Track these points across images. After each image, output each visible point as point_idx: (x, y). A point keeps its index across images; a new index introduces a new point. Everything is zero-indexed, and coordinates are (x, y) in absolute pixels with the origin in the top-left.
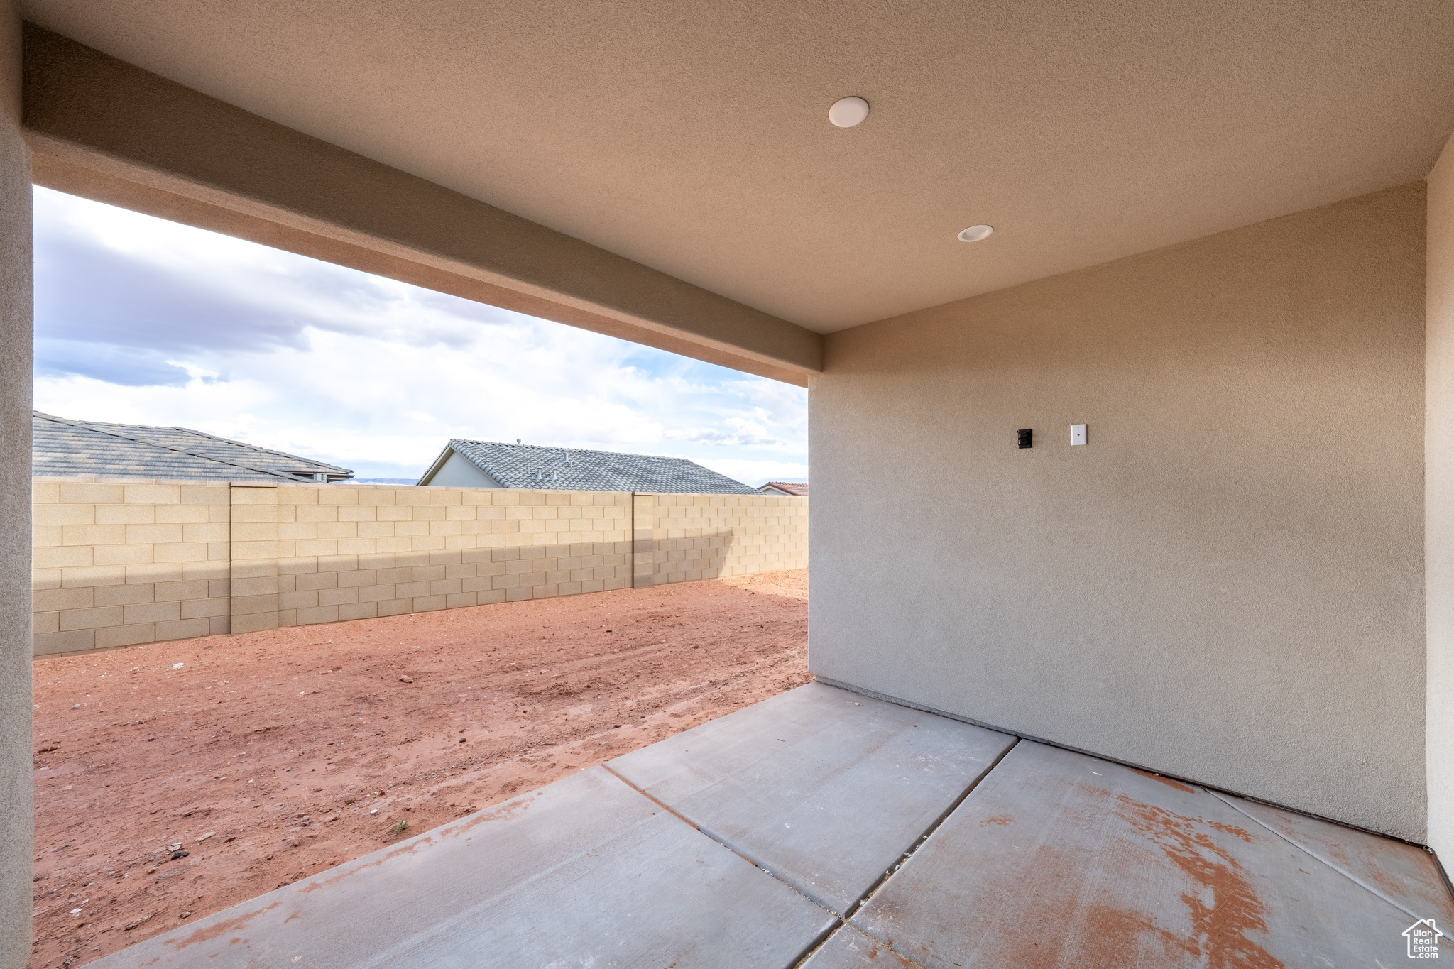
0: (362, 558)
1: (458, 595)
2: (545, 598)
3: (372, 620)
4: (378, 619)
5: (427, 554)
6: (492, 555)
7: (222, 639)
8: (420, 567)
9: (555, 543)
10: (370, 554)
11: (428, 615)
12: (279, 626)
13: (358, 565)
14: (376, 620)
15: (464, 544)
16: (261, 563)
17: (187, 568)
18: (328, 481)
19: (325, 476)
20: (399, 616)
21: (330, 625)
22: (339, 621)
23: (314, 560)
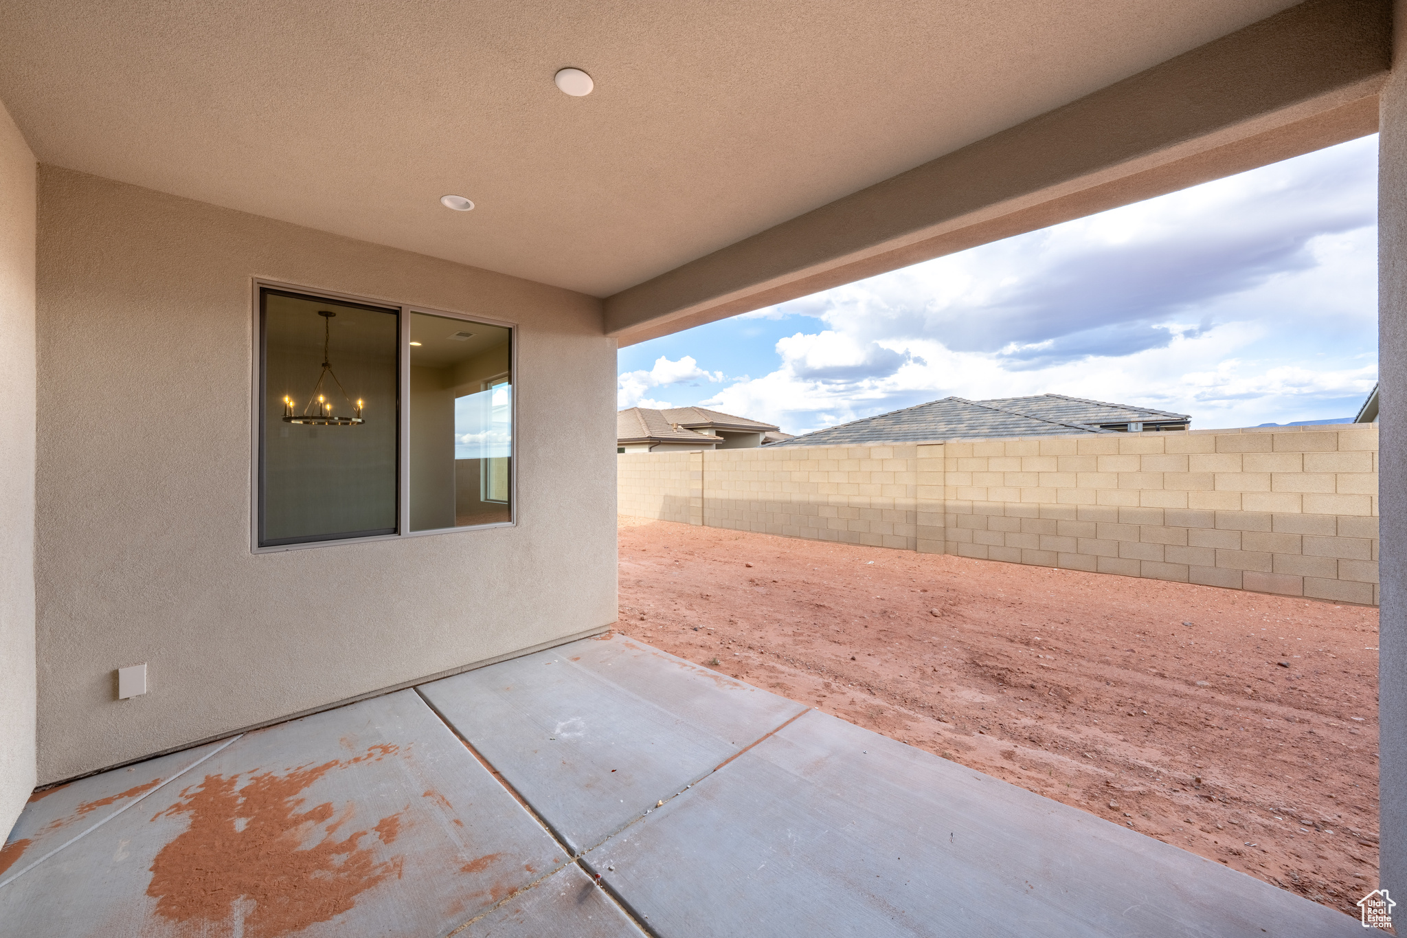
0: (1008, 505)
1: (1113, 559)
2: (1270, 594)
3: (1016, 565)
4: (1022, 566)
5: (1074, 507)
6: (1165, 518)
7: (911, 554)
8: (1066, 521)
9: (1296, 510)
10: (1015, 503)
11: (1070, 573)
12: (945, 553)
13: (1004, 513)
14: (1019, 566)
15: (1125, 500)
16: (933, 502)
17: (897, 502)
18: (1144, 430)
19: (1140, 425)
20: (1040, 568)
21: (980, 561)
22: (987, 560)
23: (969, 504)
